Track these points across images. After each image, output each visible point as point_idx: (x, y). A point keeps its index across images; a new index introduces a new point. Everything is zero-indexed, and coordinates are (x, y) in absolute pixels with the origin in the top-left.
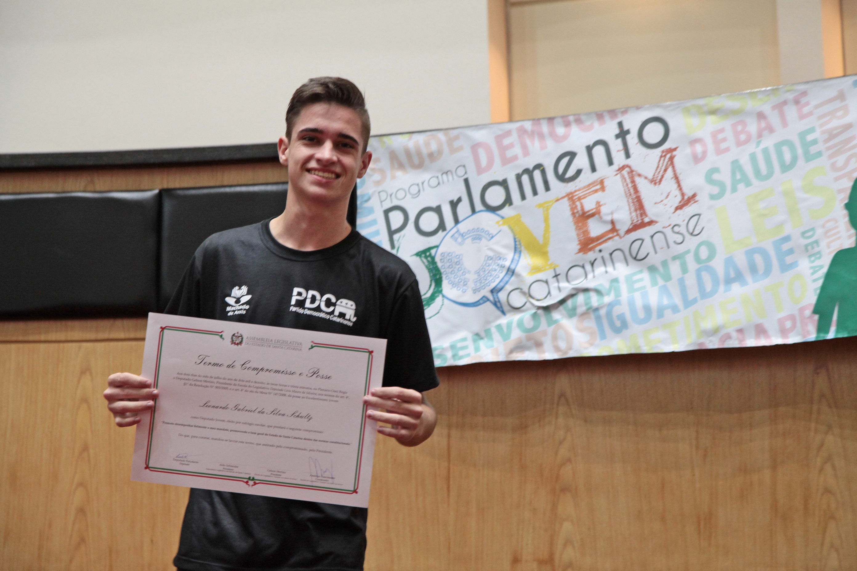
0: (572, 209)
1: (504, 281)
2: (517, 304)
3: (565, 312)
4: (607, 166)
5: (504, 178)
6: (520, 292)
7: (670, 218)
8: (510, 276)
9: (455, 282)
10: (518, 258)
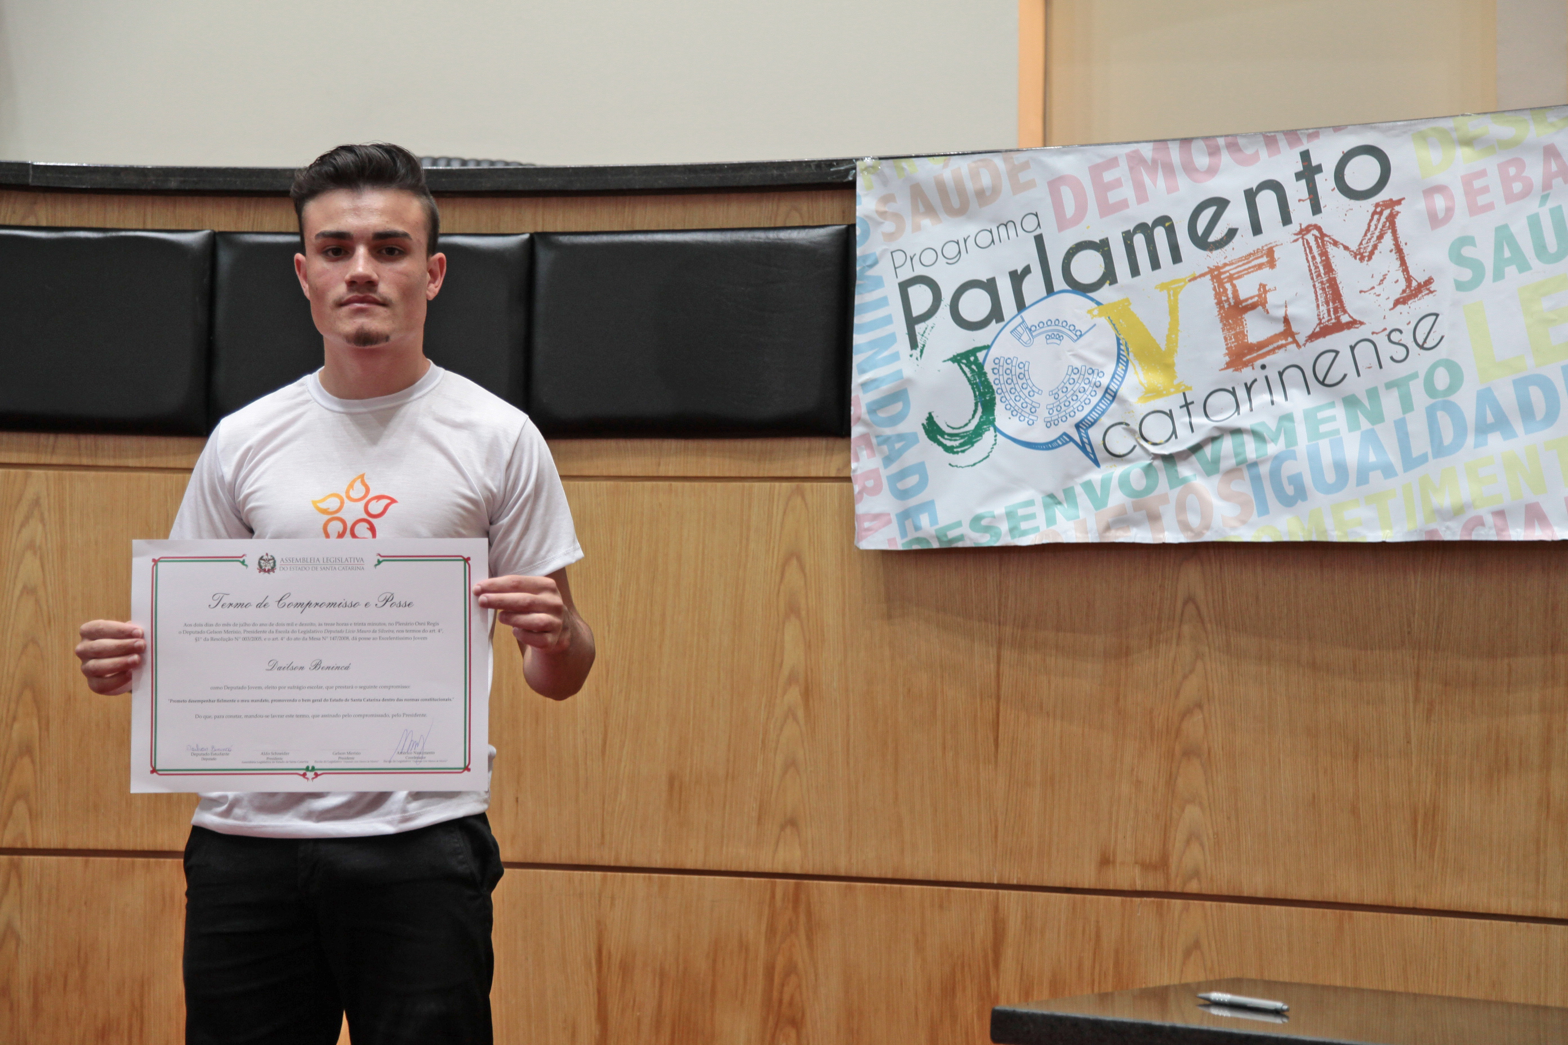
0: (1218, 295)
1: (1099, 410)
2: (1120, 449)
3: (1199, 466)
4: (1281, 224)
5: (1103, 237)
6: (1124, 429)
7: (1386, 317)
8: (1109, 402)
9: (1016, 408)
10: (1123, 372)
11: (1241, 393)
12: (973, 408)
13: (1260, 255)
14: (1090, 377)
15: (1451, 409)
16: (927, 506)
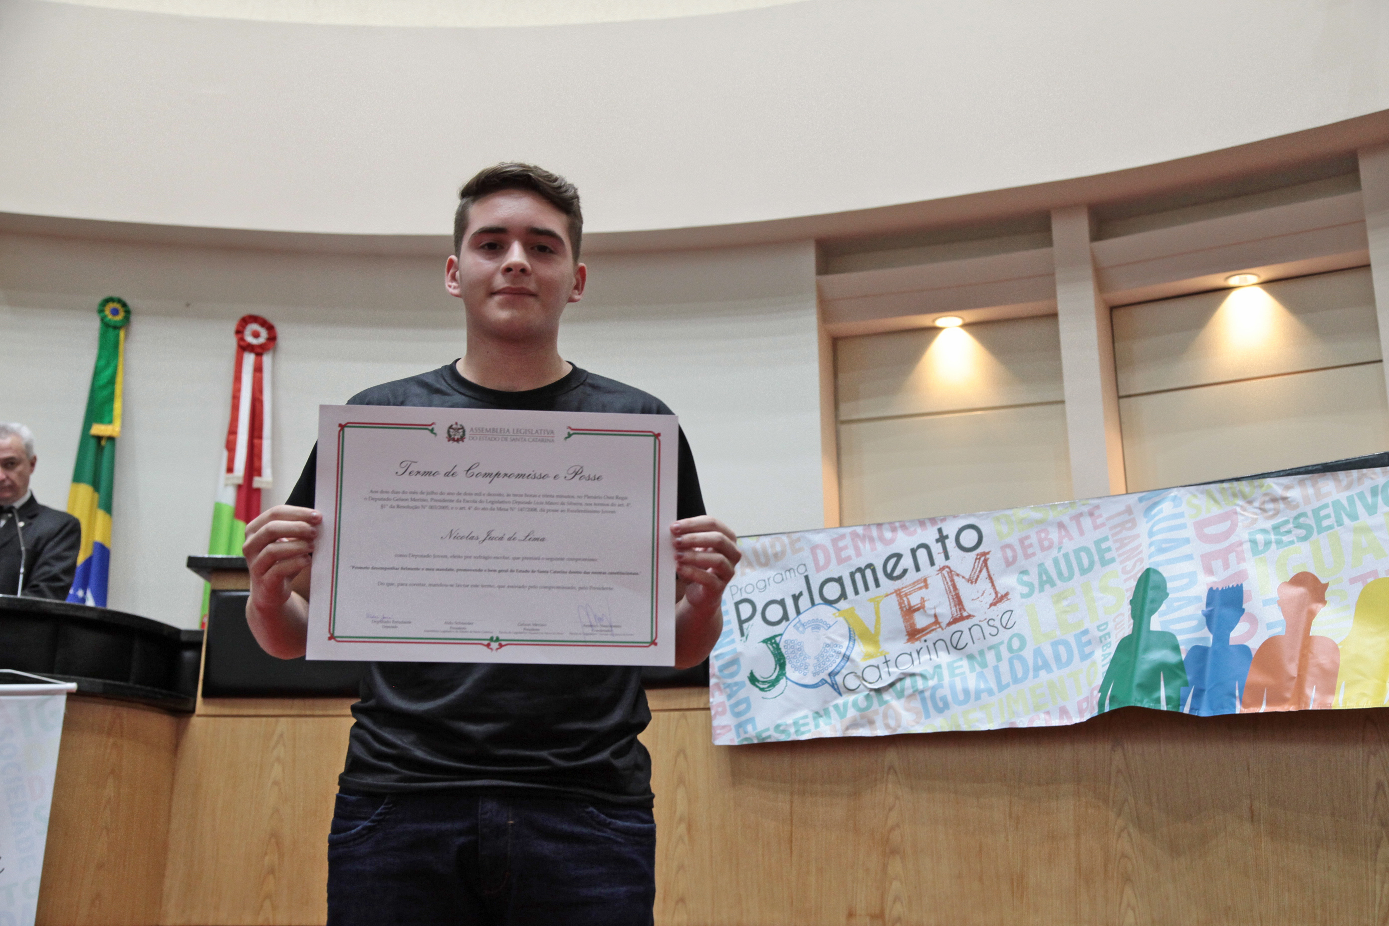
0: (900, 604)
1: (841, 666)
2: (852, 686)
4: (929, 566)
6: (854, 675)
7: (986, 613)
8: (845, 661)
9: (797, 666)
10: (852, 646)
11: (915, 655)
12: (774, 667)
13: (920, 582)
16: (751, 720)
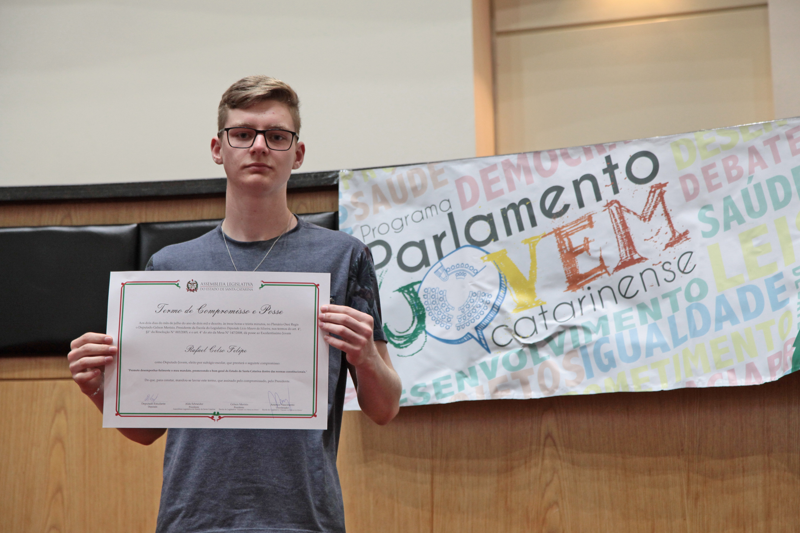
0: (560, 245)
1: (489, 318)
2: (502, 341)
3: (551, 350)
4: (595, 201)
5: (489, 212)
6: (505, 329)
7: (661, 255)
8: (495, 313)
9: (439, 319)
10: (503, 294)
11: (576, 305)
12: (412, 319)
13: (584, 220)
14: (483, 298)
15: (702, 308)
